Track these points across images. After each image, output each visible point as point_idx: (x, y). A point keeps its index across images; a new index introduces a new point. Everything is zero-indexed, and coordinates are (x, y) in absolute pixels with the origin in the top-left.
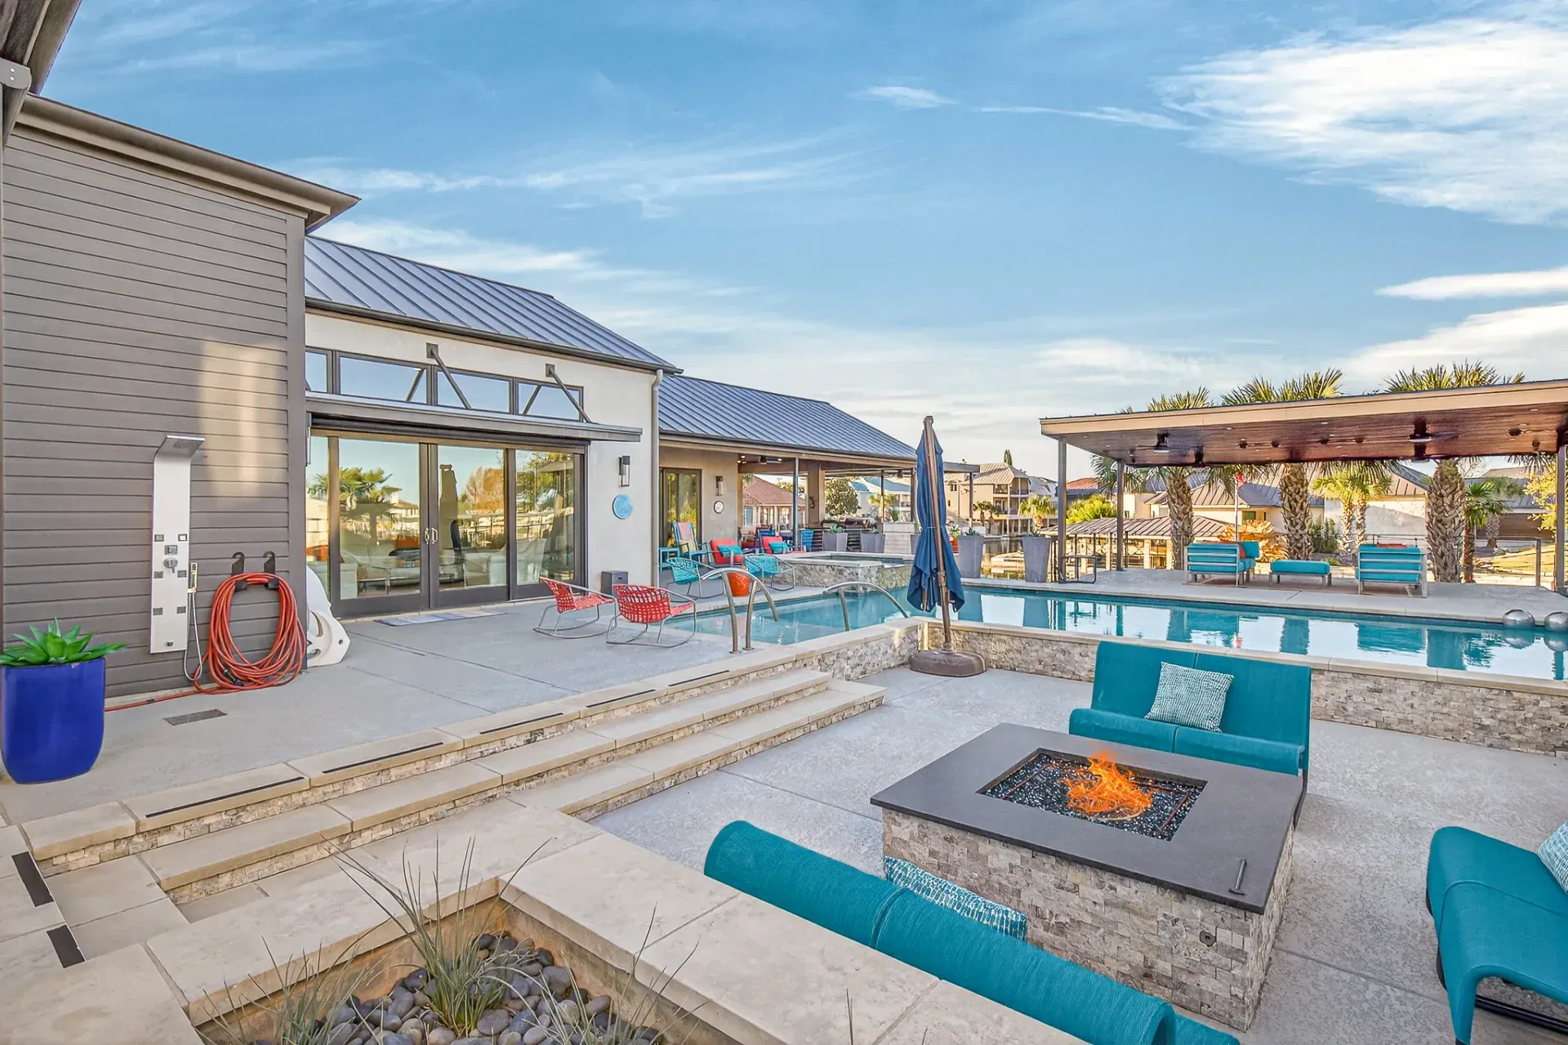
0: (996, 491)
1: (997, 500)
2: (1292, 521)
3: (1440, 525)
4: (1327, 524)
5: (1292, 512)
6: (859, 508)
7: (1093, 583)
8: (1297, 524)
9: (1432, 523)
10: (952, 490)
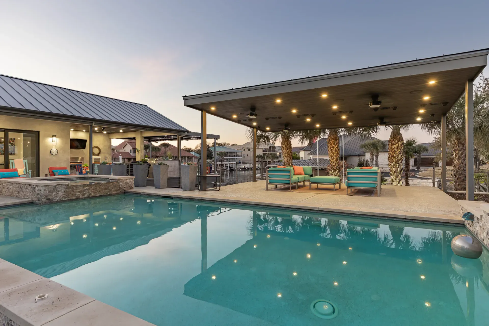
0: (264, 151)
1: (264, 154)
2: (332, 157)
3: (393, 158)
4: (366, 161)
5: (332, 153)
6: (213, 157)
7: (219, 190)
8: (334, 158)
9: (390, 157)
10: (248, 151)
